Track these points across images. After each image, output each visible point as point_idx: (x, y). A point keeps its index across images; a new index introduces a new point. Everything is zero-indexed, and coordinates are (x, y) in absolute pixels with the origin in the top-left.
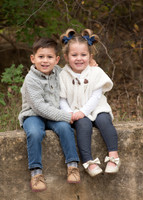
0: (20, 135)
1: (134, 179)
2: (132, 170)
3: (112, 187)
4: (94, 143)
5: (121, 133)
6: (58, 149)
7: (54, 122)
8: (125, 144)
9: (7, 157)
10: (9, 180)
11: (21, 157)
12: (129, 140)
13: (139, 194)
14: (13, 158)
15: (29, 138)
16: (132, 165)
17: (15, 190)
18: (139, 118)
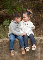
0: (8, 39)
1: (40, 53)
2: (39, 50)
3: (33, 55)
4: (29, 43)
5: (37, 40)
6: (18, 44)
7: (18, 36)
8: (38, 43)
9: (4, 46)
10: (5, 52)
11: (8, 46)
12: (39, 42)
13: (41, 57)
14: (6, 46)
15: (10, 41)
16: (39, 49)
17: (6, 55)
18: (42, 36)
